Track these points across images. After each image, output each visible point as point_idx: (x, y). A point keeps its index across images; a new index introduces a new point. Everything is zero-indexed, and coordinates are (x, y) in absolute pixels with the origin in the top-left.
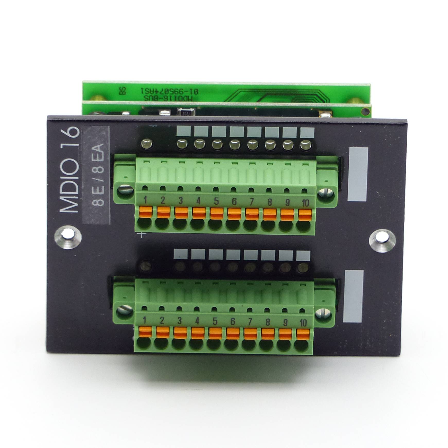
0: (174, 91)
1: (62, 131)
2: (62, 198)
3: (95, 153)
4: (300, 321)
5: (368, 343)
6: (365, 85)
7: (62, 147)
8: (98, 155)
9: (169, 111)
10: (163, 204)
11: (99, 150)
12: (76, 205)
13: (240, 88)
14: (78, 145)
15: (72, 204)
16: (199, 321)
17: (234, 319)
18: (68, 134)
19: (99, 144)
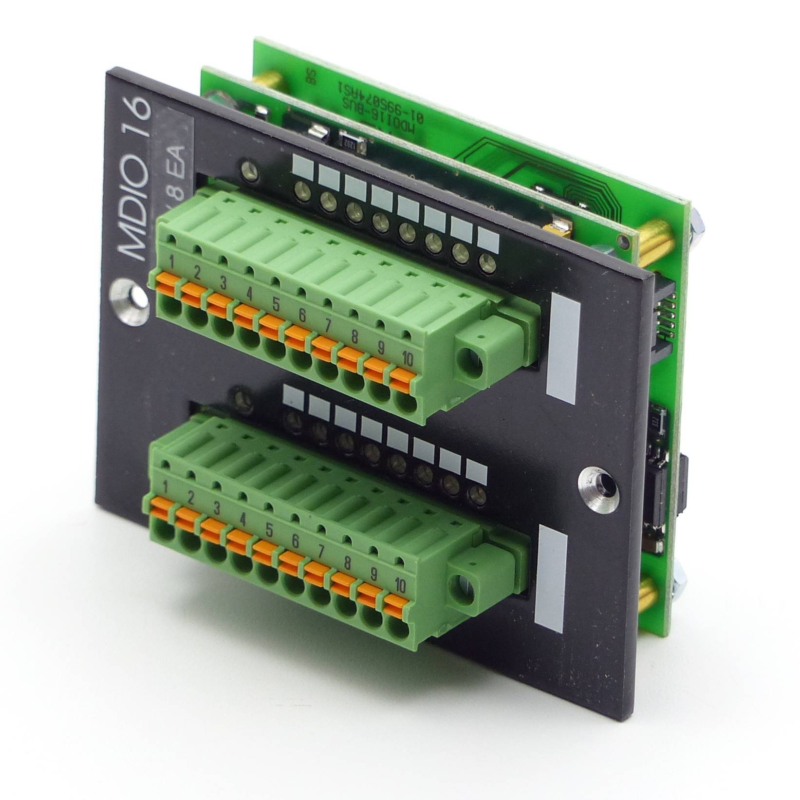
0: (386, 104)
1: (125, 101)
2: (122, 225)
3: (173, 159)
4: (396, 581)
5: (571, 678)
6: (678, 201)
7: (124, 131)
8: (176, 165)
9: (328, 130)
10: (197, 280)
11: (177, 156)
12: (142, 246)
13: (488, 136)
14: (147, 135)
15: (136, 243)
16: (246, 520)
17: (298, 538)
18: (133, 109)
19: (179, 146)
